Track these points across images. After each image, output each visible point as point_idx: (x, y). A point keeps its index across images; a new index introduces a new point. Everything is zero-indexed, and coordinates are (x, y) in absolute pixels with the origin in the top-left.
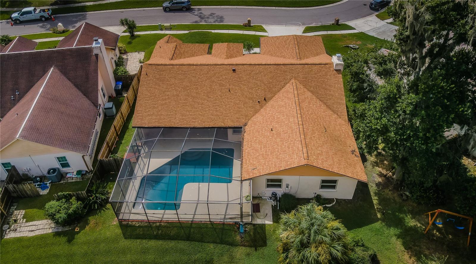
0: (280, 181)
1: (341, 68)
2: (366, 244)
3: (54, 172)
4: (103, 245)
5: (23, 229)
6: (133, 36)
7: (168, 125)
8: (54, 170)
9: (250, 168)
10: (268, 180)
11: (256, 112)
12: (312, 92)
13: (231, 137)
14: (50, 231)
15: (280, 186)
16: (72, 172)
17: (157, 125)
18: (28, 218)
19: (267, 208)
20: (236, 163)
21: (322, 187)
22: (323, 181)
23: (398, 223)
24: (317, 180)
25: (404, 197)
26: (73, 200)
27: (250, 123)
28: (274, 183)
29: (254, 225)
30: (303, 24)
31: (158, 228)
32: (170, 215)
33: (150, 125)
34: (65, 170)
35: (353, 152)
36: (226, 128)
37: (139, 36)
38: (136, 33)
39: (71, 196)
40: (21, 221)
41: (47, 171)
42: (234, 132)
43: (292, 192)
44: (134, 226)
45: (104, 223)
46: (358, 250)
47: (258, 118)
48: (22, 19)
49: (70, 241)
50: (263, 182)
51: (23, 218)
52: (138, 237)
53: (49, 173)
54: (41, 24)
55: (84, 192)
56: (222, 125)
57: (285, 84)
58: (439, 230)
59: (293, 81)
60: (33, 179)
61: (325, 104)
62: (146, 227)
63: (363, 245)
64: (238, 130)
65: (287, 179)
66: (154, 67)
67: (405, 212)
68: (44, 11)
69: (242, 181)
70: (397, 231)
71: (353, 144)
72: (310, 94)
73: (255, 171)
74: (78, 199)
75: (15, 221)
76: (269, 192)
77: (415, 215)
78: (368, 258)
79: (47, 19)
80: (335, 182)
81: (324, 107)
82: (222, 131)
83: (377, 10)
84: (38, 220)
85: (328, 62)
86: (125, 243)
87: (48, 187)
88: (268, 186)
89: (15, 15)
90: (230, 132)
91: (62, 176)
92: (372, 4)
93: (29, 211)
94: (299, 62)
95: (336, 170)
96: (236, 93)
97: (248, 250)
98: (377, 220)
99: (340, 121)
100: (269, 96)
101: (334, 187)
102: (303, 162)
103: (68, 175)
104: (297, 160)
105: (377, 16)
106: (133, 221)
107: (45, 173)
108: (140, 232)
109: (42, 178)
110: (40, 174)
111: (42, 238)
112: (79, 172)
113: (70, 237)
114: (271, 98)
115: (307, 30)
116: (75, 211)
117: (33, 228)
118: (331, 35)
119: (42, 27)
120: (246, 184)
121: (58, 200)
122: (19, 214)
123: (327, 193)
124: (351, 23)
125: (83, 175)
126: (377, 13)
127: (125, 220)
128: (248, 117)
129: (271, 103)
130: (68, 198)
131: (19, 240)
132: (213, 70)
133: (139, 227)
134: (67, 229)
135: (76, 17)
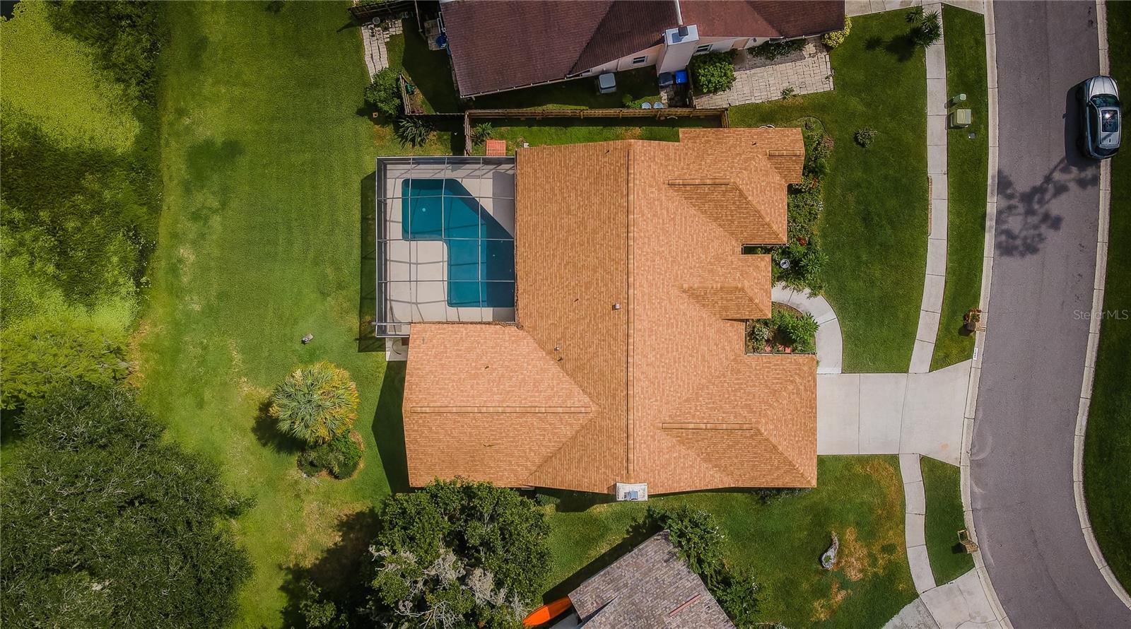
5: (376, 44)
11: (541, 345)
18: (390, 44)
27: (521, 334)
29: (384, 339)
40: (386, 37)
47: (528, 347)
51: (392, 37)
57: (589, 395)
59: (595, 408)
64: (509, 313)
72: (568, 433)
75: (387, 28)
86: (355, 181)
93: (402, 39)
96: (574, 311)
97: (355, 331)
100: (569, 367)
113: (364, 110)
114: (563, 369)
117: (377, 55)
122: (397, 28)
127: (387, 173)
132: (617, 269)
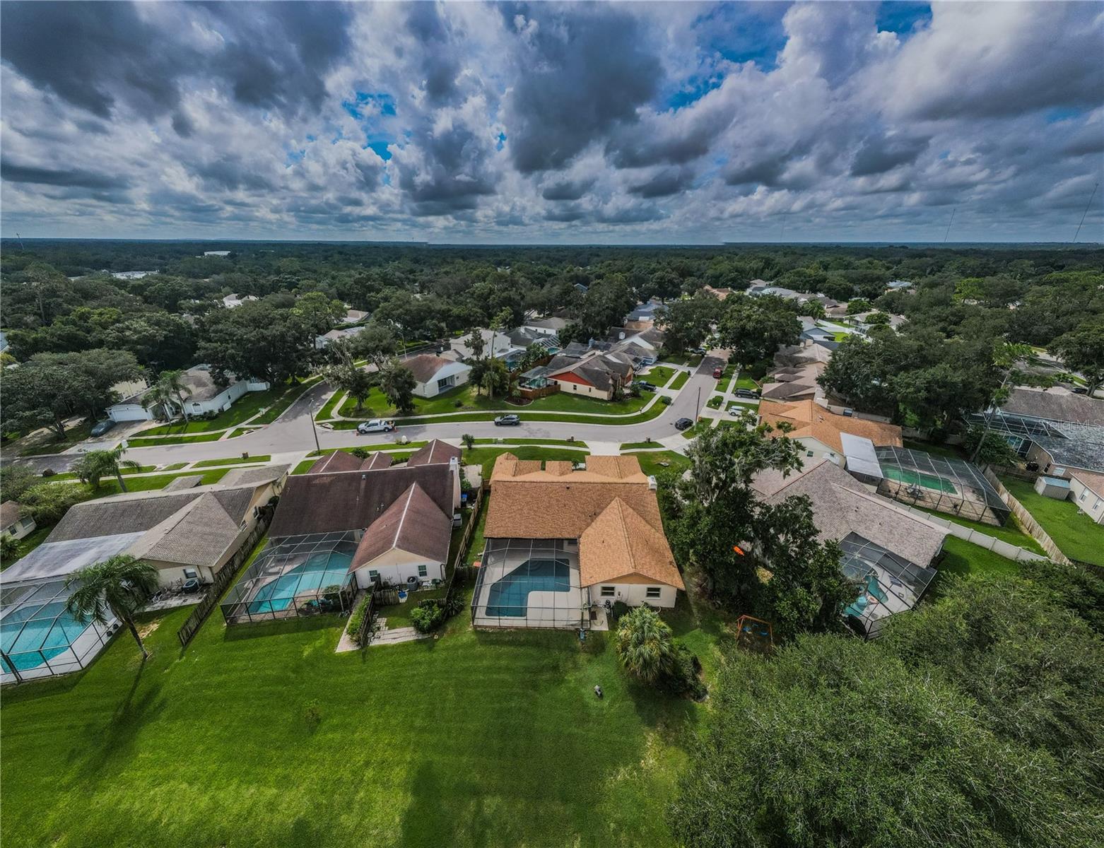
0: (613, 588)
1: (655, 487)
2: (688, 648)
3: (413, 581)
4: (460, 651)
5: (386, 636)
6: (470, 448)
7: (514, 536)
8: (414, 579)
9: (588, 576)
10: (604, 588)
11: (588, 525)
12: (633, 508)
13: (567, 548)
14: (412, 639)
15: (612, 594)
16: (427, 582)
17: (504, 536)
18: (391, 626)
19: (602, 617)
20: (573, 572)
21: (649, 595)
22: (649, 589)
23: (715, 630)
24: (643, 587)
25: (717, 606)
26: (435, 607)
27: (583, 535)
28: (608, 591)
29: (593, 632)
30: (620, 441)
31: (509, 634)
32: (517, 622)
33: (499, 536)
34: (422, 578)
35: (671, 563)
36: (563, 540)
37: (476, 449)
38: (473, 446)
39: (433, 603)
40: (384, 629)
41: (407, 578)
42: (569, 543)
43: (623, 601)
44: (488, 633)
45: (460, 629)
46: (682, 653)
47: (589, 531)
48: (368, 429)
49: (431, 649)
50: (598, 590)
51: (386, 625)
52: (492, 643)
53: (408, 581)
54: (385, 435)
55: (445, 599)
56: (559, 536)
57: (611, 501)
58: (748, 636)
59: (617, 498)
60: (393, 587)
61: (644, 519)
62: (498, 633)
63: (685, 649)
64: (573, 542)
65: (619, 587)
66: (501, 484)
67: (718, 620)
68: (388, 423)
69: (581, 588)
70: (715, 638)
71: (669, 556)
72: (631, 510)
73: (592, 579)
74: (439, 606)
75: (379, 629)
76: (602, 600)
77: (728, 621)
78: (690, 661)
79: (390, 430)
80: (658, 590)
81: (643, 522)
82: (560, 542)
83: (682, 430)
84: (400, 628)
85: (644, 482)
86: (480, 649)
87: (405, 595)
88: (603, 594)
89: (362, 426)
90: (566, 543)
91: (419, 585)
92: (676, 424)
93: (391, 618)
94: (621, 481)
95: (658, 578)
96: (570, 508)
97: (589, 656)
98: (697, 627)
99: (657, 535)
100: (598, 511)
101: (658, 595)
102: (632, 571)
103: (424, 584)
104: (628, 569)
105: (683, 435)
106: (486, 627)
107: (405, 581)
108: (494, 637)
109: (401, 586)
110: (399, 582)
111: (405, 645)
112: (434, 581)
113: (430, 645)
114: (600, 513)
115: (623, 447)
116: (437, 618)
117: (396, 636)
118: (644, 453)
119: (386, 438)
120: (584, 591)
121: (421, 607)
122: (382, 621)
123: (654, 602)
124: (659, 441)
125: (437, 584)
126: (683, 432)
127: (480, 626)
128: (582, 530)
129: (600, 517)
130: (430, 605)
131: (384, 647)
133: (492, 633)
134: (426, 636)
135: (414, 428)
